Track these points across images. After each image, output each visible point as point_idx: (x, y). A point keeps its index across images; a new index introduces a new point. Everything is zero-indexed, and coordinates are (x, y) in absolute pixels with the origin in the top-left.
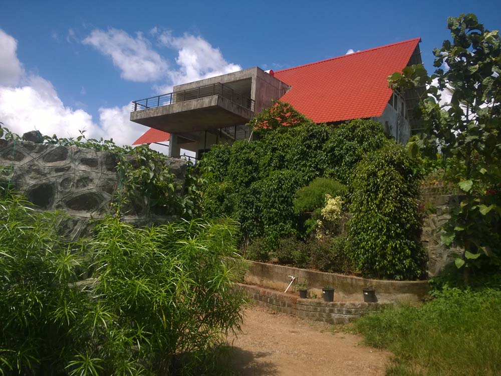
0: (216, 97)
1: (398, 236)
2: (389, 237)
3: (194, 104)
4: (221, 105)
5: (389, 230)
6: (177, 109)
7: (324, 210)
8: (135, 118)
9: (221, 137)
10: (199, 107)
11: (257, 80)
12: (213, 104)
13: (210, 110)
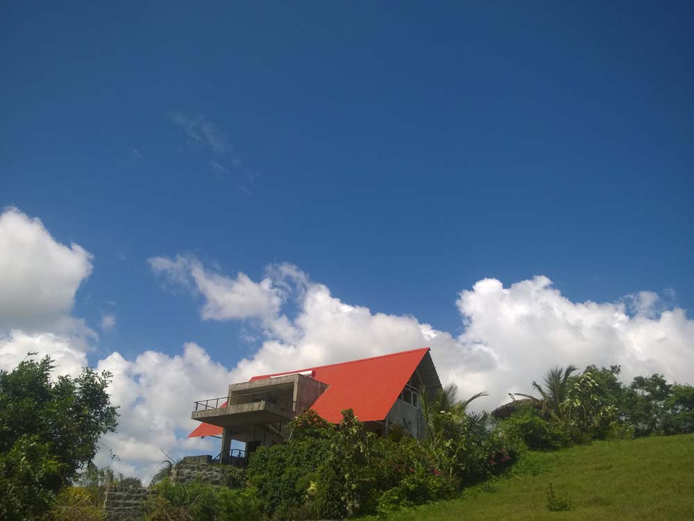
0: (263, 403)
1: (332, 499)
2: (328, 500)
3: (246, 408)
4: (268, 409)
5: (327, 497)
6: (232, 410)
7: (308, 490)
8: (196, 417)
9: (268, 432)
10: (250, 410)
11: (298, 385)
12: (261, 409)
13: (258, 412)
